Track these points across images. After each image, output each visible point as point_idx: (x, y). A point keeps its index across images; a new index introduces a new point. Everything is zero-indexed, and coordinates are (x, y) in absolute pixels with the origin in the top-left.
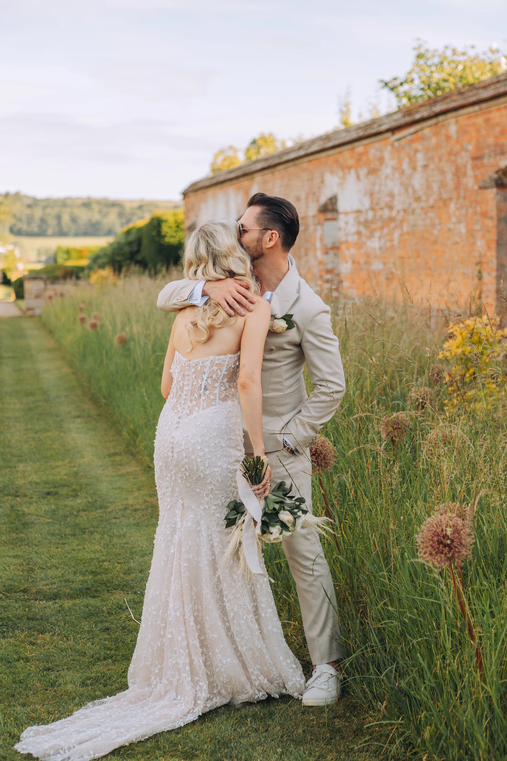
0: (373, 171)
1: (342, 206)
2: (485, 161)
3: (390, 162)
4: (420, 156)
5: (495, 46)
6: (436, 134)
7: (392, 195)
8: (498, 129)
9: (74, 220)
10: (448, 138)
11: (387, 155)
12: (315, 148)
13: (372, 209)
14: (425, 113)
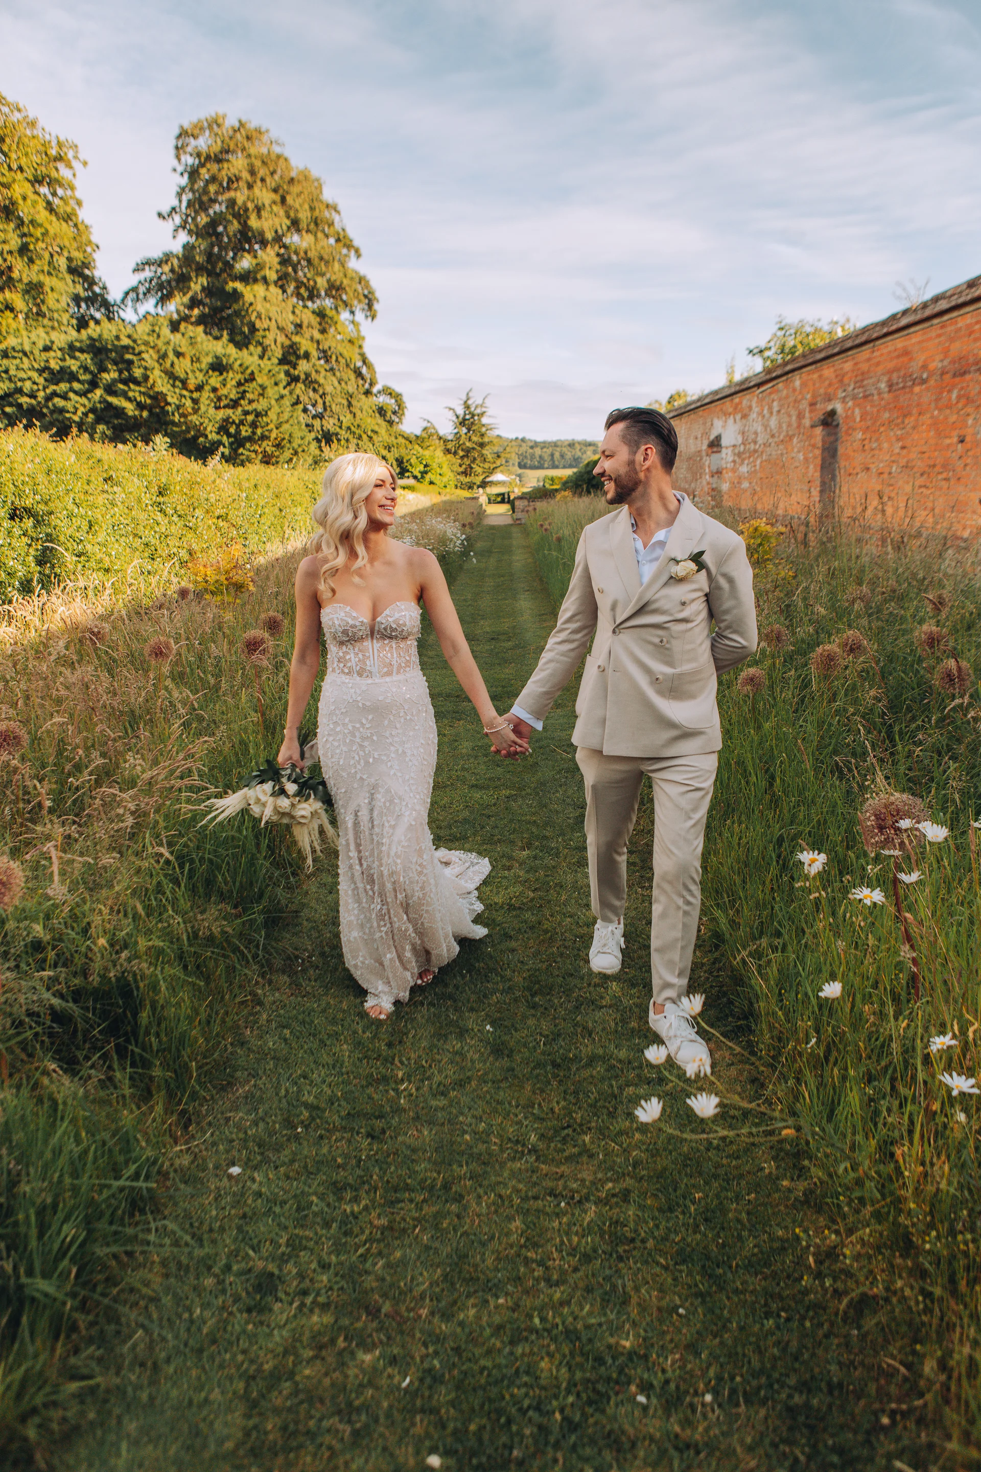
0: (745, 416)
1: (724, 442)
2: (818, 406)
3: (756, 409)
4: (775, 404)
6: (786, 387)
7: (756, 433)
8: (827, 383)
9: (562, 456)
10: (794, 390)
11: (754, 405)
12: (707, 400)
13: (743, 443)
14: (779, 372)
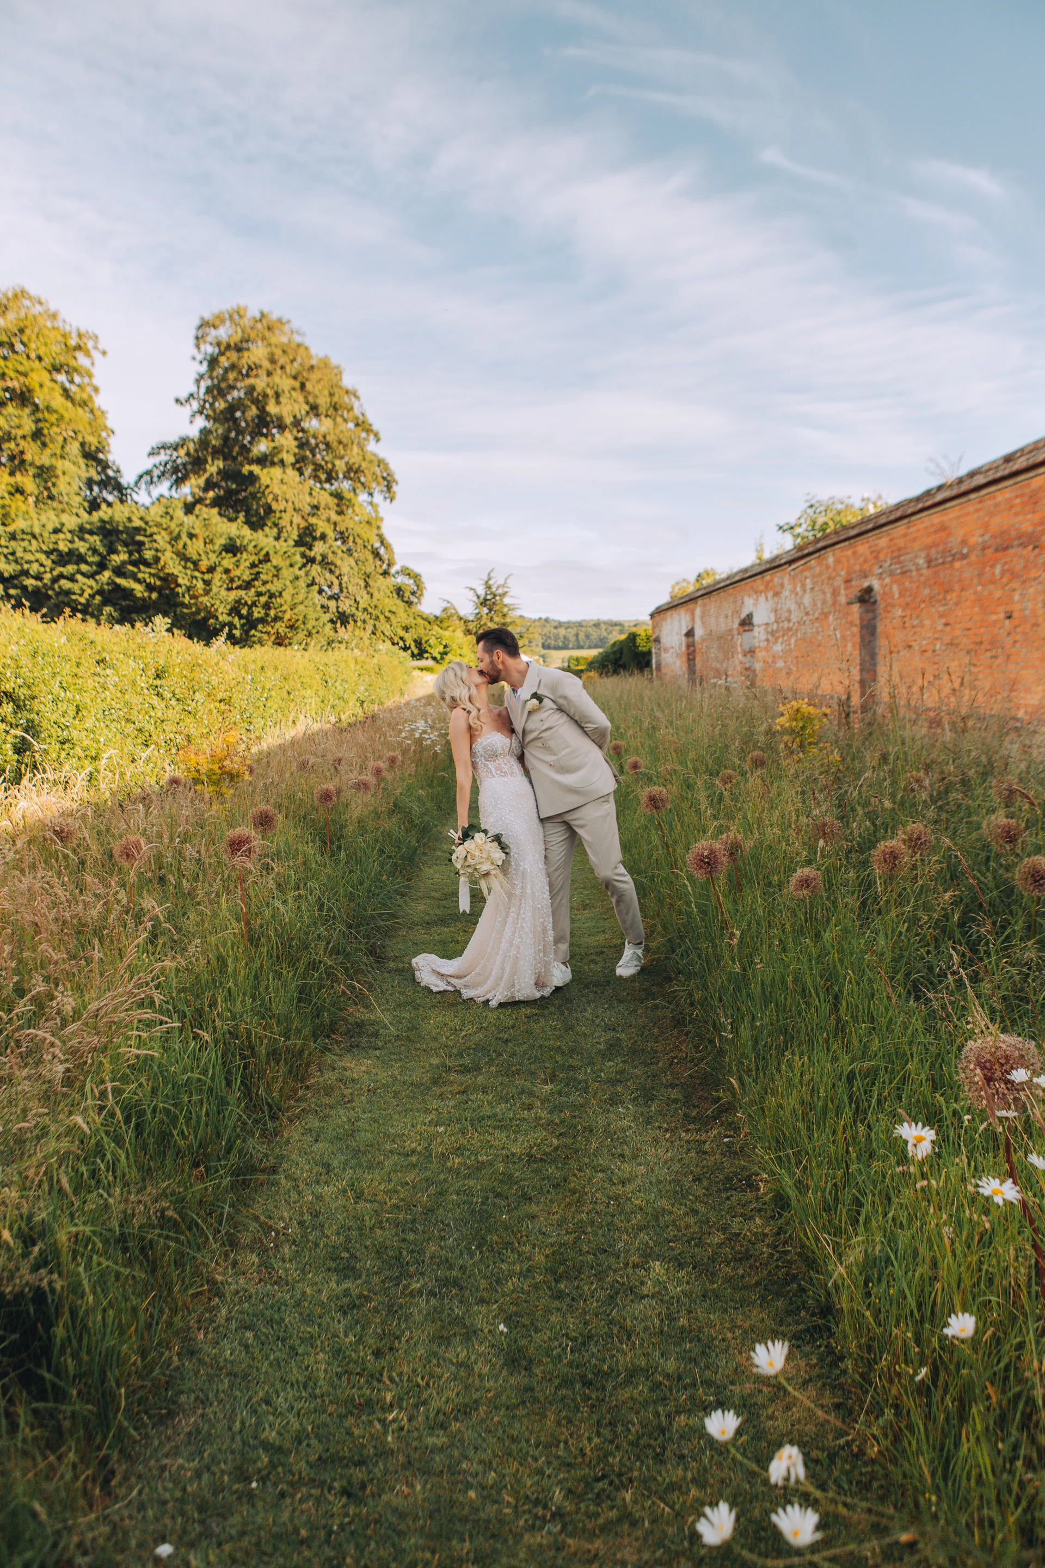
0: (776, 594)
1: (756, 620)
2: (853, 583)
3: (788, 587)
4: (808, 581)
5: (866, 495)
6: (819, 564)
7: (789, 611)
8: (862, 559)
10: (828, 567)
11: (786, 581)
12: (737, 578)
13: (776, 622)
14: (811, 549)
